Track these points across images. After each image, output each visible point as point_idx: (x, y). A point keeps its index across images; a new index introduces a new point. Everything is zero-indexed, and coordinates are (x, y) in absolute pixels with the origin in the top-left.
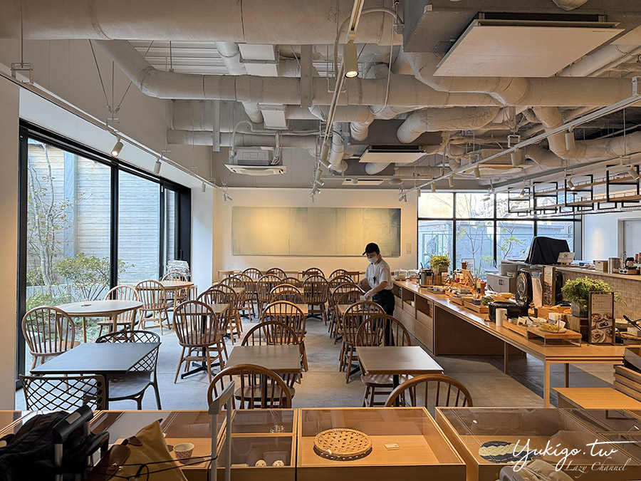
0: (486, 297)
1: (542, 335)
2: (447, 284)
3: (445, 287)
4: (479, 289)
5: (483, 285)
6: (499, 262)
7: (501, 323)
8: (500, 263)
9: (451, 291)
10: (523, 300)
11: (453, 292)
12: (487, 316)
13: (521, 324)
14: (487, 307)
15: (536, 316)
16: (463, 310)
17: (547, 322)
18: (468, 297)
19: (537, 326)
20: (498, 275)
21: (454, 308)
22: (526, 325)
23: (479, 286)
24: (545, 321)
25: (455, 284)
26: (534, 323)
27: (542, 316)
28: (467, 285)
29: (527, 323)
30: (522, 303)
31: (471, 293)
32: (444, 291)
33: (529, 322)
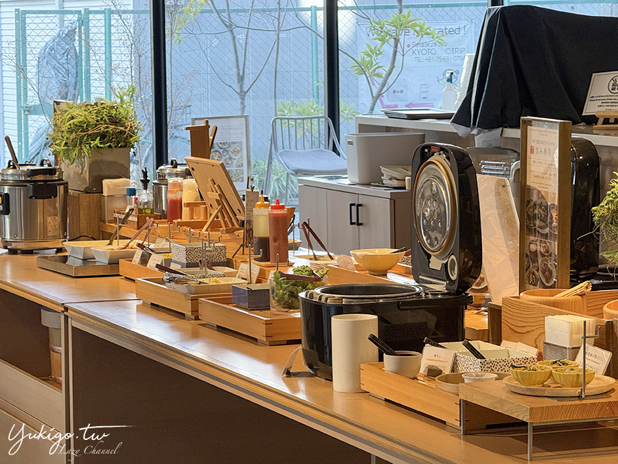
0: (290, 272)
1: (519, 410)
2: (126, 230)
3: (118, 245)
4: (264, 243)
5: (282, 223)
6: (348, 127)
7: (355, 375)
8: (354, 130)
9: (144, 260)
10: (444, 274)
11: (155, 260)
12: (296, 356)
13: (433, 373)
14: (298, 315)
15: (495, 334)
16: (195, 336)
17: (540, 357)
18: (220, 278)
19: (500, 378)
20: (345, 182)
21: (157, 331)
22: (455, 377)
23: (262, 228)
24: (532, 352)
25: (163, 225)
26: (488, 366)
27: (518, 336)
28: (214, 226)
29: (461, 369)
30: (441, 287)
31: (229, 263)
32: (114, 263)
33: (469, 364)
